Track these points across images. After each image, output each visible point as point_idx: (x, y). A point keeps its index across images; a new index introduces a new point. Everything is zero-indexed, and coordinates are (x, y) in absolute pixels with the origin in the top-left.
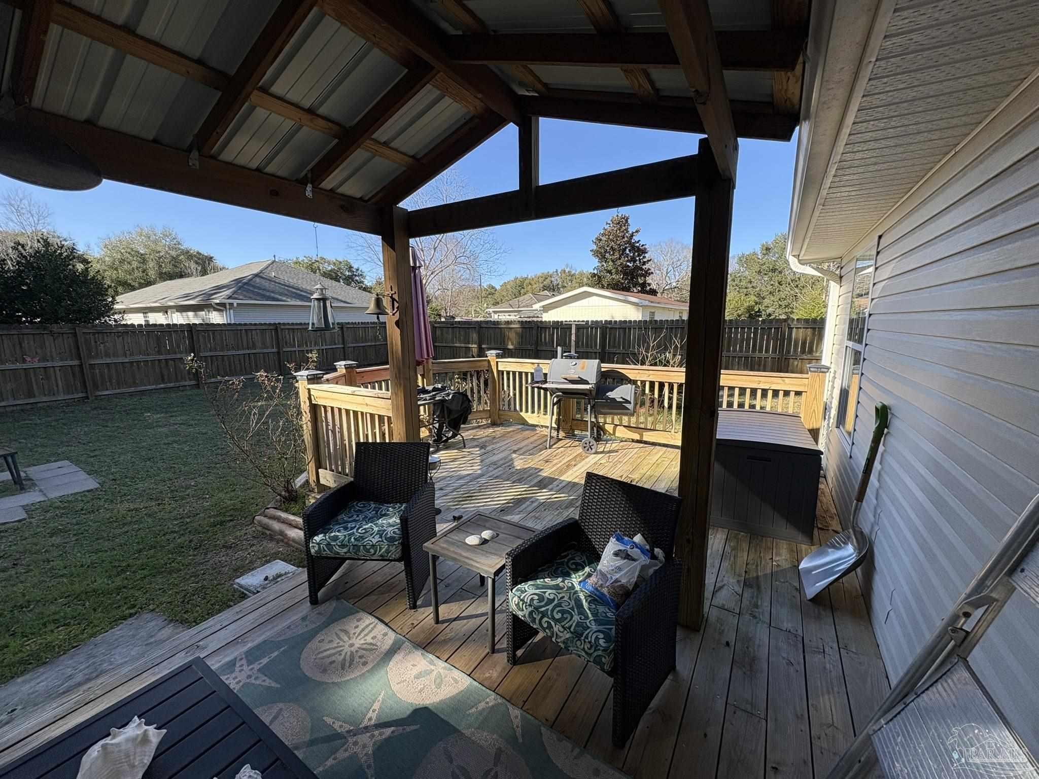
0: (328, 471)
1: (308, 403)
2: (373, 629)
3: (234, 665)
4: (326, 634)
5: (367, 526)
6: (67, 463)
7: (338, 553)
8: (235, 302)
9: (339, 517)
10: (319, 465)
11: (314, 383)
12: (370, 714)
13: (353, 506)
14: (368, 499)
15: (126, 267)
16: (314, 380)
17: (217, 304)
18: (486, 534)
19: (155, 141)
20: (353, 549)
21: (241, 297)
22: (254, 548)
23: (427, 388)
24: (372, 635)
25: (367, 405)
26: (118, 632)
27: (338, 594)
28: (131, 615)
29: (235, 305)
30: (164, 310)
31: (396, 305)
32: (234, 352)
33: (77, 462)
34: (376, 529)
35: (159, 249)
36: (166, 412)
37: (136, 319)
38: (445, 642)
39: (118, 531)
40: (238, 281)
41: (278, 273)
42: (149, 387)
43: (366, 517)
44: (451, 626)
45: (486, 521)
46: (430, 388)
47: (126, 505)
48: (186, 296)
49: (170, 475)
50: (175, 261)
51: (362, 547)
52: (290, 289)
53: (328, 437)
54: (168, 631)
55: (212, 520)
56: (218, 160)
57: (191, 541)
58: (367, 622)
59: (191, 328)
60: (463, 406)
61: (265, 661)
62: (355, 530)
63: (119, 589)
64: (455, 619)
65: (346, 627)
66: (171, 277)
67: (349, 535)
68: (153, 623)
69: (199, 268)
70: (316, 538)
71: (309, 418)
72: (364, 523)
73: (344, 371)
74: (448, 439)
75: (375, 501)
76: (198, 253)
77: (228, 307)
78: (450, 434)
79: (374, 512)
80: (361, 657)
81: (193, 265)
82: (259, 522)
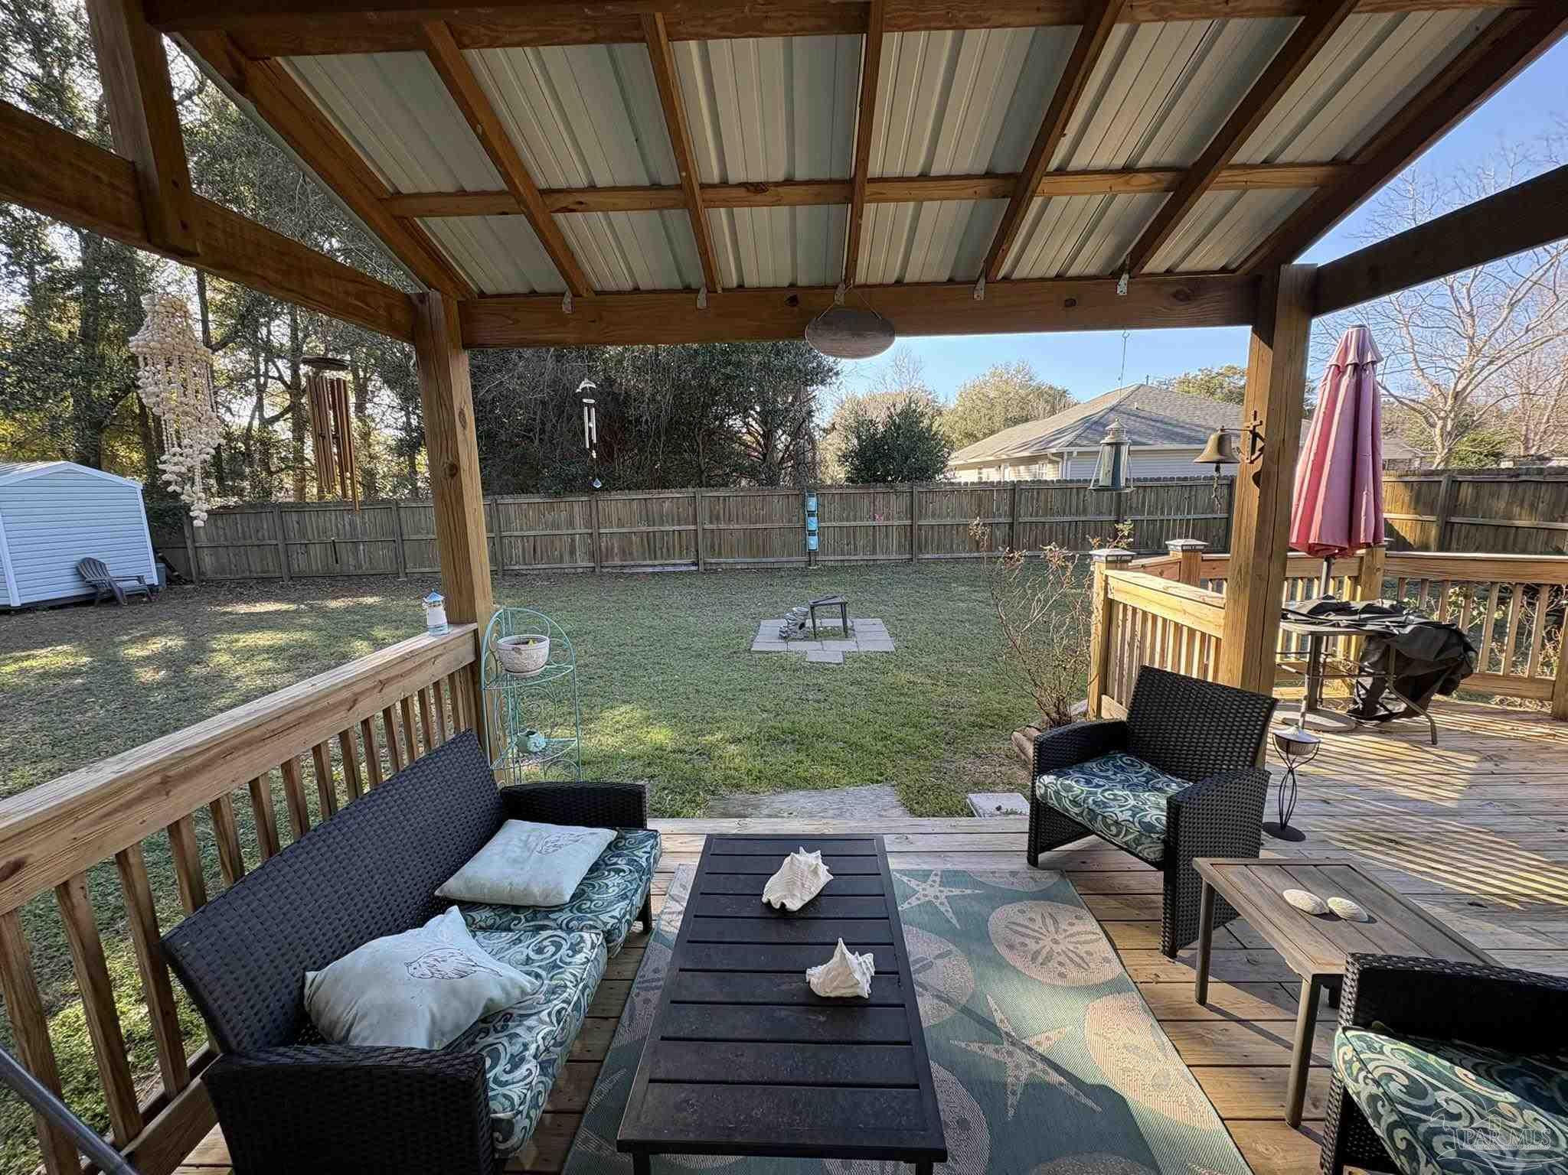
0: (1115, 702)
1: (1102, 597)
2: (1092, 941)
3: (928, 876)
4: (1031, 908)
5: (1120, 793)
6: (879, 621)
7: (1067, 810)
8: (1075, 450)
9: (1087, 765)
10: (1104, 690)
11: (1116, 568)
12: (1040, 1037)
13: (1115, 758)
14: (1143, 757)
15: (976, 415)
16: (1117, 563)
17: (1053, 454)
18: (1338, 904)
19: (951, 281)
20: (1088, 813)
21: (1085, 442)
22: (1003, 769)
23: (1353, 604)
24: (1087, 947)
25: (1185, 612)
26: (866, 791)
27: (1067, 870)
28: (877, 782)
29: (1075, 454)
30: (998, 464)
31: (1259, 444)
32: (1058, 519)
33: (886, 622)
34: (1132, 802)
35: (1009, 389)
36: (971, 586)
37: (968, 477)
38: (1200, 1039)
39: (895, 699)
40: (1085, 420)
41: (1143, 403)
42: (963, 555)
43: (1127, 780)
44: (1224, 1025)
45: (1360, 884)
46: (1358, 604)
47: (909, 676)
48: (1024, 446)
49: (952, 656)
50: (1024, 401)
51: (1100, 817)
52: (1158, 424)
53: (1122, 654)
54: (899, 811)
55: (973, 718)
56: (1013, 281)
57: (946, 734)
58: (1089, 928)
59: (1015, 488)
60: (1442, 657)
61: (956, 892)
62: (1100, 790)
63: (879, 753)
64: (1239, 1021)
65: (1059, 918)
66: (1015, 422)
67: (1090, 793)
68: (888, 799)
69: (1048, 408)
70: (1045, 777)
71: (1100, 618)
72: (1119, 786)
73: (1180, 555)
74: (1391, 715)
75: (1153, 764)
76: (1051, 388)
77: (1066, 457)
78: (1402, 707)
79: (1144, 779)
80: (1060, 964)
81: (1042, 404)
82: (1016, 739)
